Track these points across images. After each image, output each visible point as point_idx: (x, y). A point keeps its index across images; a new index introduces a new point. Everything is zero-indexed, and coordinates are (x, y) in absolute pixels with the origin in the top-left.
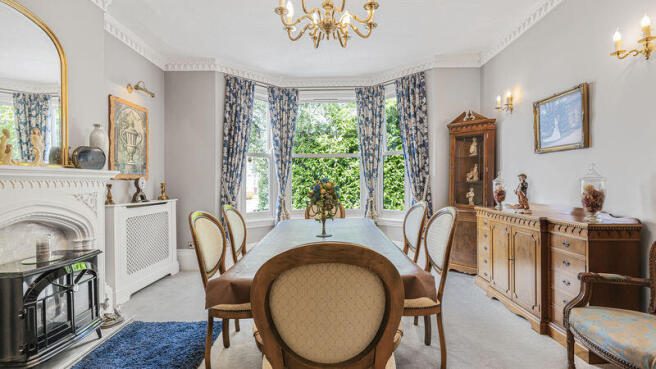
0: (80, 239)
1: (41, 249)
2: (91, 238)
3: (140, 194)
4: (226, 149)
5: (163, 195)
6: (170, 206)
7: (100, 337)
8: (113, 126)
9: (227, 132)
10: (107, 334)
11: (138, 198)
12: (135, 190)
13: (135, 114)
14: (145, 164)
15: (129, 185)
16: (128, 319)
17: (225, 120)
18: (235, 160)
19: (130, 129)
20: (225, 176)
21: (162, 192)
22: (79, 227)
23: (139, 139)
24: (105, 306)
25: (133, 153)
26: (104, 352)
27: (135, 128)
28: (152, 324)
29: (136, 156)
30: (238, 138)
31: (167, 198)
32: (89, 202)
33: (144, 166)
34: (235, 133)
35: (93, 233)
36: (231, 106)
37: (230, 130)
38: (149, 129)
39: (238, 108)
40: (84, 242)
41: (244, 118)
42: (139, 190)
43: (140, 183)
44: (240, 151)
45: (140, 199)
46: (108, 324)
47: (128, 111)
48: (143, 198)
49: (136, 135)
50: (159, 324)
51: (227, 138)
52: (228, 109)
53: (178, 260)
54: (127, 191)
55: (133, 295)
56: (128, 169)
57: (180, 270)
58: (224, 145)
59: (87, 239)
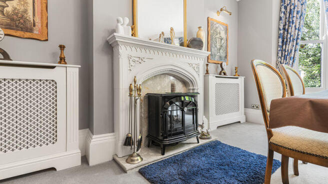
0: (191, 88)
1: (173, 86)
2: (196, 88)
3: (223, 71)
4: (281, 40)
5: (236, 74)
6: (240, 81)
7: (198, 142)
8: (210, 34)
9: (281, 27)
10: (202, 142)
11: (222, 74)
12: (220, 69)
13: (221, 27)
14: (226, 56)
15: (218, 67)
16: (213, 138)
17: (280, 19)
18: (289, 47)
19: (218, 36)
20: (280, 60)
21: (236, 72)
22: (190, 80)
23: (223, 41)
24: (202, 127)
25: (220, 49)
26: (198, 151)
27: (221, 35)
28: (226, 145)
29: (221, 51)
30: (292, 30)
31: (239, 76)
32: (195, 69)
33: (226, 57)
34: (289, 26)
35: (197, 85)
36: (286, 8)
37: (285, 25)
38: (229, 35)
39: (292, 7)
40: (193, 89)
41: (297, 13)
42: (223, 69)
43: (223, 65)
44: (293, 39)
45: (223, 74)
46: (203, 137)
47: (217, 25)
48: (225, 74)
49: (222, 39)
50: (230, 147)
51: (282, 32)
52: (283, 10)
53: (245, 114)
54: (217, 70)
55: (218, 127)
56: (217, 58)
57: (246, 121)
58: (279, 37)
59: (194, 88)
